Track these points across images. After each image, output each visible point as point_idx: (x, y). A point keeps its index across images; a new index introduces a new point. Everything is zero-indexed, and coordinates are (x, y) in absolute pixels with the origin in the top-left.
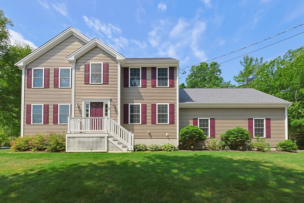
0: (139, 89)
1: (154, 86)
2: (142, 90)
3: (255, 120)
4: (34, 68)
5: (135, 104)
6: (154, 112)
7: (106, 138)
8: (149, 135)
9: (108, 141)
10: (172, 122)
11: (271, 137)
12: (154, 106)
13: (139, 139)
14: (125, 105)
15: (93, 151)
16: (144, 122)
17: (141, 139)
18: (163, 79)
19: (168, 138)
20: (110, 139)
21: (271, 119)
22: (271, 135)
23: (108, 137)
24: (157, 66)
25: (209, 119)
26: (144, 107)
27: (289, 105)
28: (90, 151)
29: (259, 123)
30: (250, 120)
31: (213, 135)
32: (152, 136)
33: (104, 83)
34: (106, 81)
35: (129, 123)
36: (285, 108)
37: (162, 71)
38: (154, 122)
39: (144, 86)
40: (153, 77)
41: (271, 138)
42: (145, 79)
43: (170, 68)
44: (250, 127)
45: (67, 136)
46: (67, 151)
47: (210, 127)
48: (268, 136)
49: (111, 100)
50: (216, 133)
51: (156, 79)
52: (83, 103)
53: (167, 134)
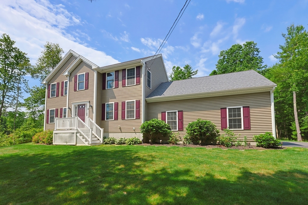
0: (113, 90)
1: (124, 85)
2: (115, 90)
3: (229, 109)
4: (52, 84)
5: (109, 103)
6: (123, 108)
7: (75, 133)
8: (119, 129)
9: (77, 136)
10: (138, 117)
11: (251, 128)
12: (123, 104)
13: (113, 133)
14: (103, 104)
15: (67, 144)
16: (116, 118)
17: (114, 133)
18: (131, 78)
19: (135, 132)
20: (78, 135)
21: (250, 107)
22: (251, 127)
23: (76, 133)
24: (127, 68)
25: (177, 111)
26: (117, 105)
27: (273, 87)
28: (65, 144)
29: (235, 112)
30: (223, 110)
31: (181, 129)
32: (122, 130)
33: (86, 89)
34: (87, 88)
35: (105, 120)
36: (271, 92)
37: (131, 71)
38: (123, 118)
39: (117, 86)
40: (124, 78)
41: (251, 130)
42: (118, 80)
43: (136, 67)
44: (223, 117)
45: (54, 132)
46: (53, 144)
47: (178, 119)
48: (248, 127)
49: (89, 102)
50: (184, 125)
51: (125, 79)
52: (73, 106)
53: (134, 128)
